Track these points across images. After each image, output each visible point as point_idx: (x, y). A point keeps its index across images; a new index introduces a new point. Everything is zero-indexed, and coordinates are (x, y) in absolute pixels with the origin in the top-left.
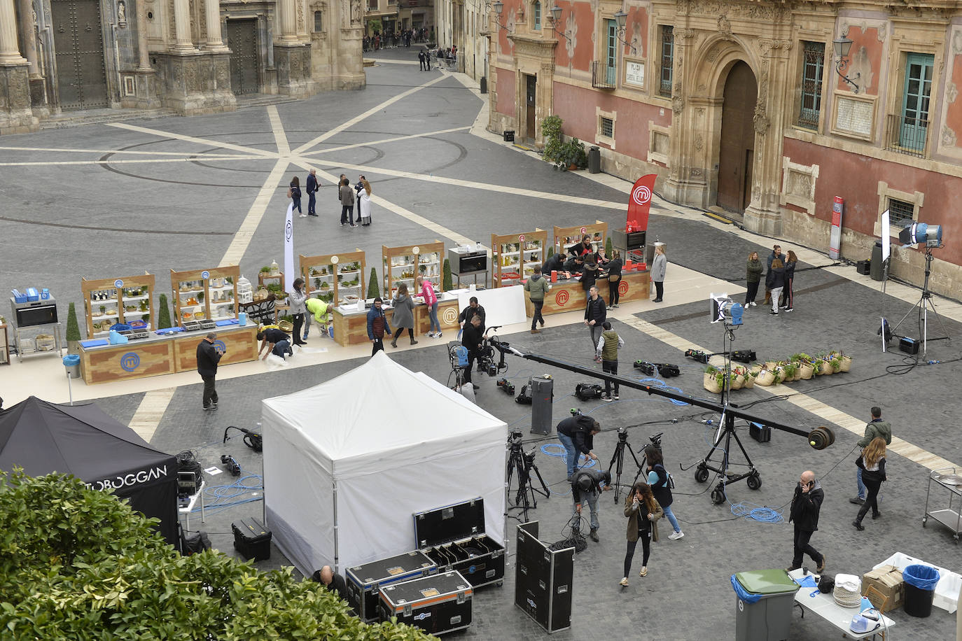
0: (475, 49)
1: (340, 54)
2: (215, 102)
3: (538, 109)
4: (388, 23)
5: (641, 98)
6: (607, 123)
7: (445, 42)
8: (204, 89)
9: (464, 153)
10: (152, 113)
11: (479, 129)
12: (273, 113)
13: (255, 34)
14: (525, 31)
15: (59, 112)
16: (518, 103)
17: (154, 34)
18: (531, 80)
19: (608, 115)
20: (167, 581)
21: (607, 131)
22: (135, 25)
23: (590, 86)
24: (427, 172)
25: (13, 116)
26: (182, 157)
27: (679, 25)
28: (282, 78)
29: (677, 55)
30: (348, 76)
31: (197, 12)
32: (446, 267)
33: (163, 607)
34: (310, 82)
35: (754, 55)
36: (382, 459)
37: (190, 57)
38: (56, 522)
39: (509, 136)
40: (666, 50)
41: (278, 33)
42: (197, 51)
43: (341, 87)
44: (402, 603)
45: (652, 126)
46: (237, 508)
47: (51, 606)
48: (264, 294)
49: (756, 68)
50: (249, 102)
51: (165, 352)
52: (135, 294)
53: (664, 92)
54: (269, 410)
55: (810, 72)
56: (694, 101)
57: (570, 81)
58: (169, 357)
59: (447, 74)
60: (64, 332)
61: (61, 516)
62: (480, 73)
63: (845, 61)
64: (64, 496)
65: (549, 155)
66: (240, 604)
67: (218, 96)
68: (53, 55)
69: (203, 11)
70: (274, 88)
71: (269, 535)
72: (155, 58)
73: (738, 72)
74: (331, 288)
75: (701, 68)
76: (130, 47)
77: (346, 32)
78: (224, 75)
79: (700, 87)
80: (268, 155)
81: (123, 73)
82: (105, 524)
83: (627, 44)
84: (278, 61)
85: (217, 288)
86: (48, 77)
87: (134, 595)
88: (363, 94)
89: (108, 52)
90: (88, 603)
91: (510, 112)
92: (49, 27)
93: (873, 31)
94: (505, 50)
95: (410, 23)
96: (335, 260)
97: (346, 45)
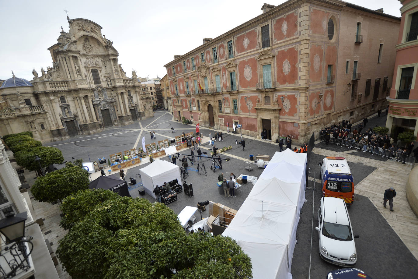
0: (170, 108)
1: (149, 112)
2: (130, 123)
3: (181, 116)
4: (157, 106)
5: (196, 112)
6: (192, 116)
7: (166, 108)
8: (128, 121)
9: (171, 124)
10: (120, 126)
11: (173, 120)
12: (140, 123)
13: (135, 111)
14: (177, 104)
15: (105, 128)
16: (178, 115)
17: (119, 113)
18: (179, 112)
19: (192, 115)
20: (117, 203)
21: (192, 118)
22: (115, 113)
23: (188, 111)
24: (165, 128)
25: (97, 130)
26: (126, 132)
27: (200, 100)
28: (140, 117)
29: (200, 105)
30: (151, 115)
31: (125, 109)
32: (169, 143)
33: (117, 207)
34: (145, 117)
35: (211, 103)
36: (159, 175)
37: (125, 116)
38: (99, 197)
39: (177, 121)
40: (199, 104)
41: (139, 110)
42: (126, 115)
43: (150, 117)
44: (166, 198)
45: (198, 116)
46: (139, 187)
47: (98, 211)
48: (140, 152)
49: (212, 105)
50: (135, 122)
51: (125, 164)
52: (119, 156)
53: (199, 110)
54: (140, 171)
55: (220, 104)
56: (204, 111)
57: (185, 111)
58: (126, 165)
59: (167, 113)
60: (108, 164)
61: (100, 195)
62: (172, 112)
63: (225, 102)
64: (101, 192)
65: (184, 122)
66: (130, 204)
67: (130, 121)
68: (102, 119)
69: (126, 109)
70: (139, 119)
71: (144, 191)
72: (119, 117)
73: (210, 106)
74: (151, 149)
75: (204, 106)
76: (115, 116)
77: (150, 108)
78: (131, 118)
79: (204, 109)
80: (139, 130)
81: (114, 120)
82: (108, 195)
83: (193, 104)
84: (139, 115)
85: (132, 152)
86: (102, 123)
87: (112, 206)
88: (154, 118)
89: (111, 117)
90: (104, 209)
91: (177, 117)
92: (101, 115)
93: (228, 97)
94: (175, 108)
95: (160, 105)
96: (151, 145)
97: (150, 111)
